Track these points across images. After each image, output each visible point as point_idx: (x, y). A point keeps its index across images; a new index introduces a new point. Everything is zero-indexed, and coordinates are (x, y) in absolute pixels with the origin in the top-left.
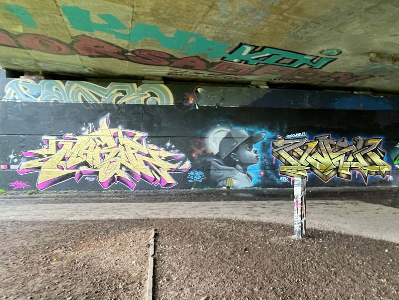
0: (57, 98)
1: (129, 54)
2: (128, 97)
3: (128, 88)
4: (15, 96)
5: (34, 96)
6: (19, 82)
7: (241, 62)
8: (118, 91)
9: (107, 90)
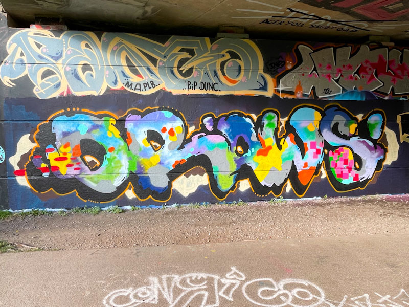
0: (88, 60)
2: (196, 59)
3: (197, 44)
4: (23, 57)
5: (53, 58)
6: (28, 34)
8: (182, 50)
9: (165, 48)
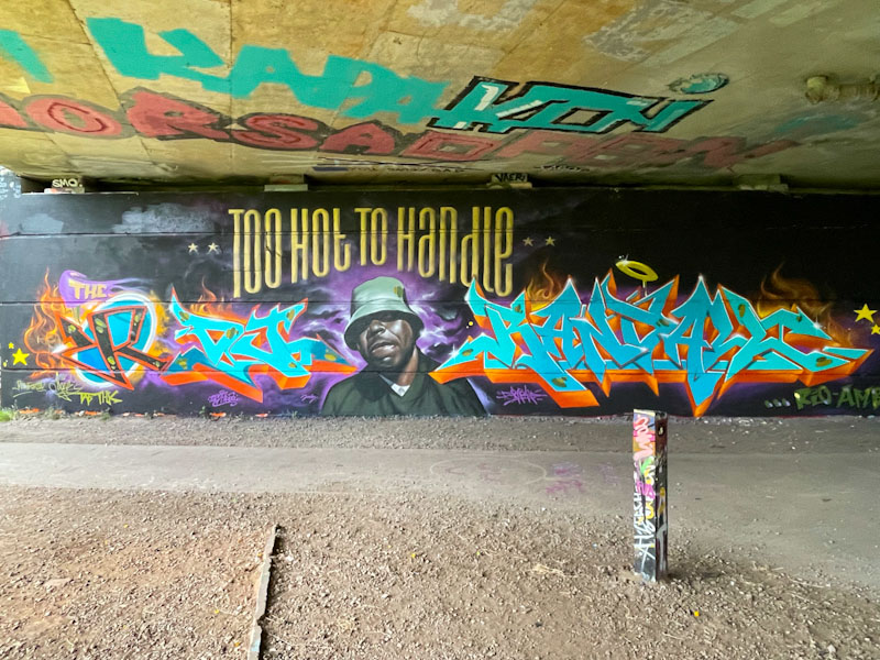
1: (234, 126)
7: (471, 129)
